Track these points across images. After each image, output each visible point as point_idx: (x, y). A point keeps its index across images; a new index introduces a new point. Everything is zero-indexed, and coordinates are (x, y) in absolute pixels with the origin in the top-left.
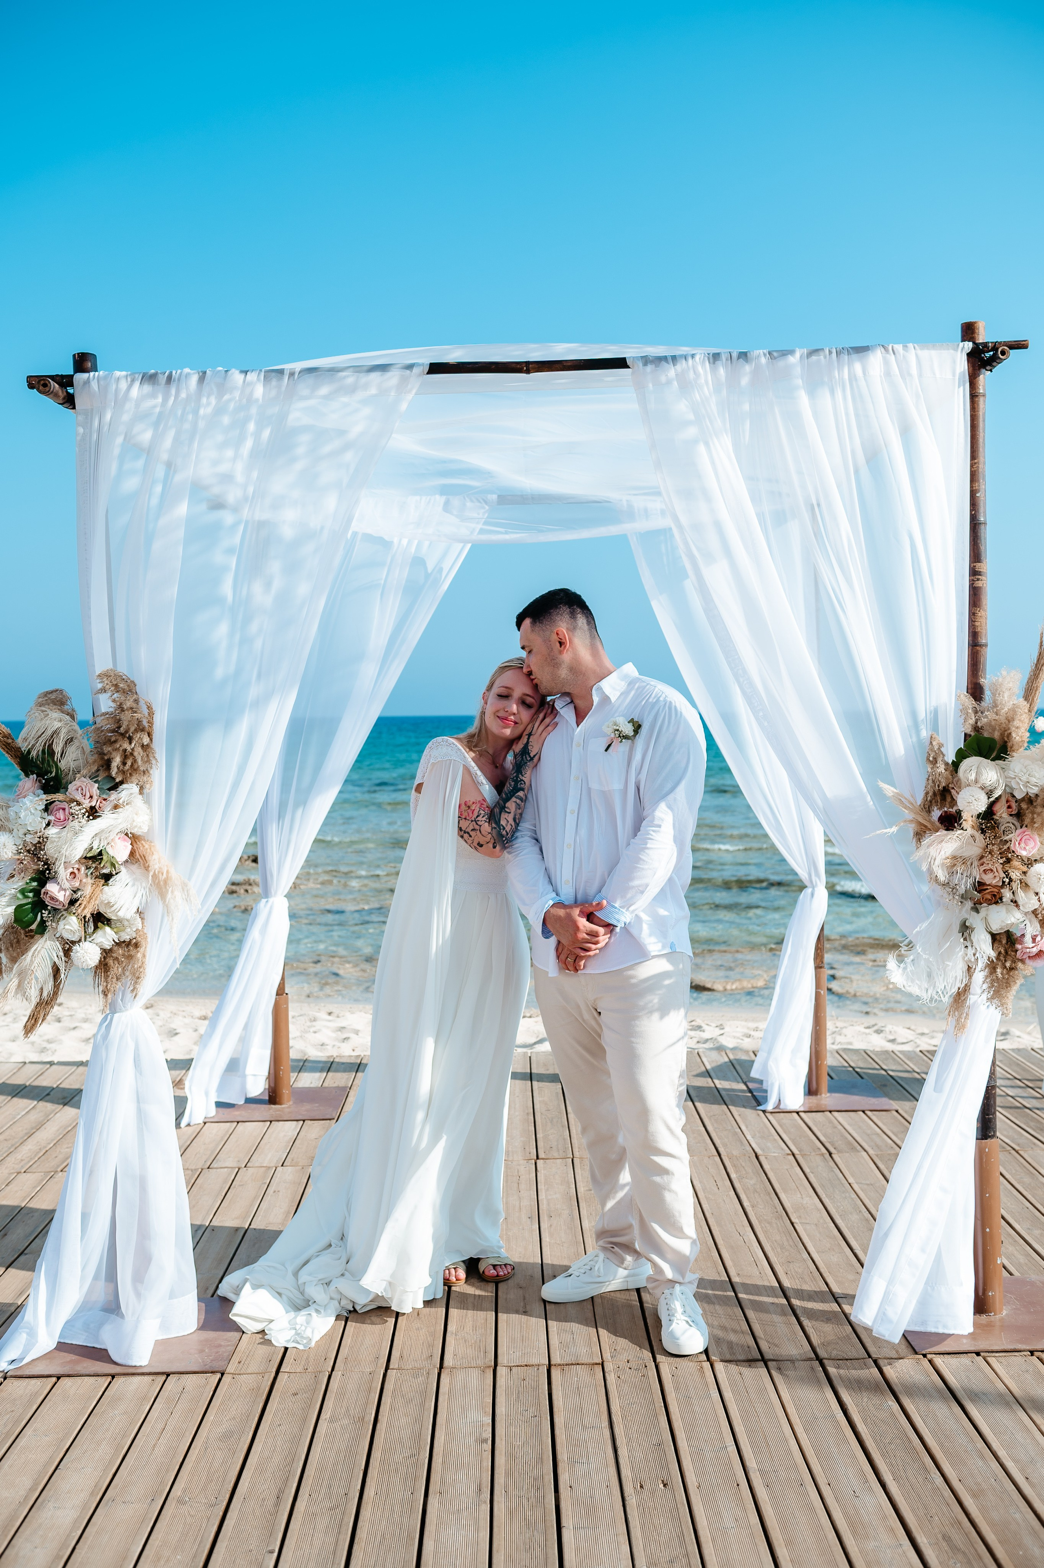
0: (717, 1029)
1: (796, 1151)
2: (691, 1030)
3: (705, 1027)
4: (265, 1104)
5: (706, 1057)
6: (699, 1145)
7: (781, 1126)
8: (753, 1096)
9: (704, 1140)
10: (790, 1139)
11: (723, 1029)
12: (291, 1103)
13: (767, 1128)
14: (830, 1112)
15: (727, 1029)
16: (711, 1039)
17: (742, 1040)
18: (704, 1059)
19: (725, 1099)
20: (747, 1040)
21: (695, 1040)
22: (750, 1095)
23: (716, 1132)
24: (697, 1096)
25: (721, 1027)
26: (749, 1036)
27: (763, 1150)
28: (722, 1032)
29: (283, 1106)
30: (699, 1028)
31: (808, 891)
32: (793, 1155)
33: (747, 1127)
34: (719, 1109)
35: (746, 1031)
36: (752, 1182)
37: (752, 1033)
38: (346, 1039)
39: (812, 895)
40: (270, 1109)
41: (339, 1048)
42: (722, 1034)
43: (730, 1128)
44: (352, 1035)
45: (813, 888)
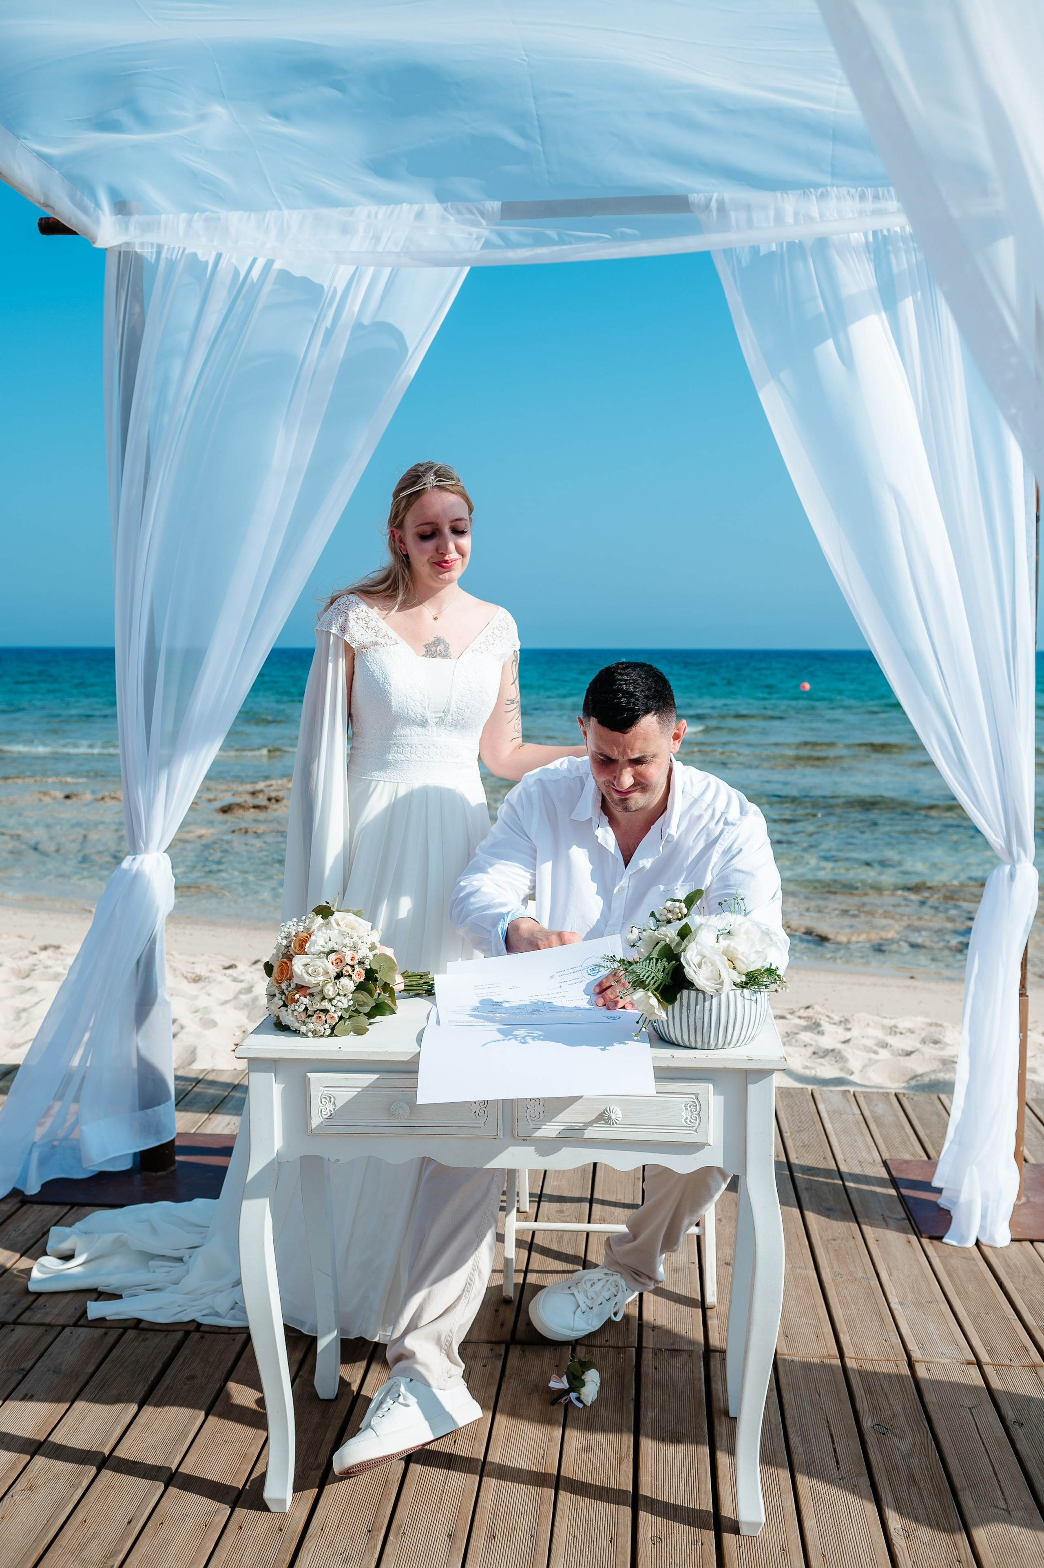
0: (840, 1030)
1: (985, 1357)
2: (806, 1029)
3: (826, 1026)
5: (824, 1102)
6: (804, 1320)
7: (950, 1275)
8: (902, 1198)
9: (815, 1306)
10: (969, 1313)
11: (849, 1029)
13: (925, 1277)
14: (1032, 1242)
15: (855, 1033)
16: (833, 1050)
17: (876, 1053)
18: (821, 1107)
19: (852, 1197)
20: (884, 1054)
21: (810, 1050)
22: (893, 1192)
23: (836, 1286)
24: (807, 1189)
25: (845, 1023)
26: (885, 1045)
27: (922, 1347)
28: (848, 1035)
30: (815, 1027)
32: (979, 1364)
33: (890, 1275)
34: (844, 1228)
35: (880, 1034)
36: (905, 1446)
37: (890, 1040)
39: (1012, 876)
42: (846, 1042)
43: (860, 1274)
45: (1013, 866)
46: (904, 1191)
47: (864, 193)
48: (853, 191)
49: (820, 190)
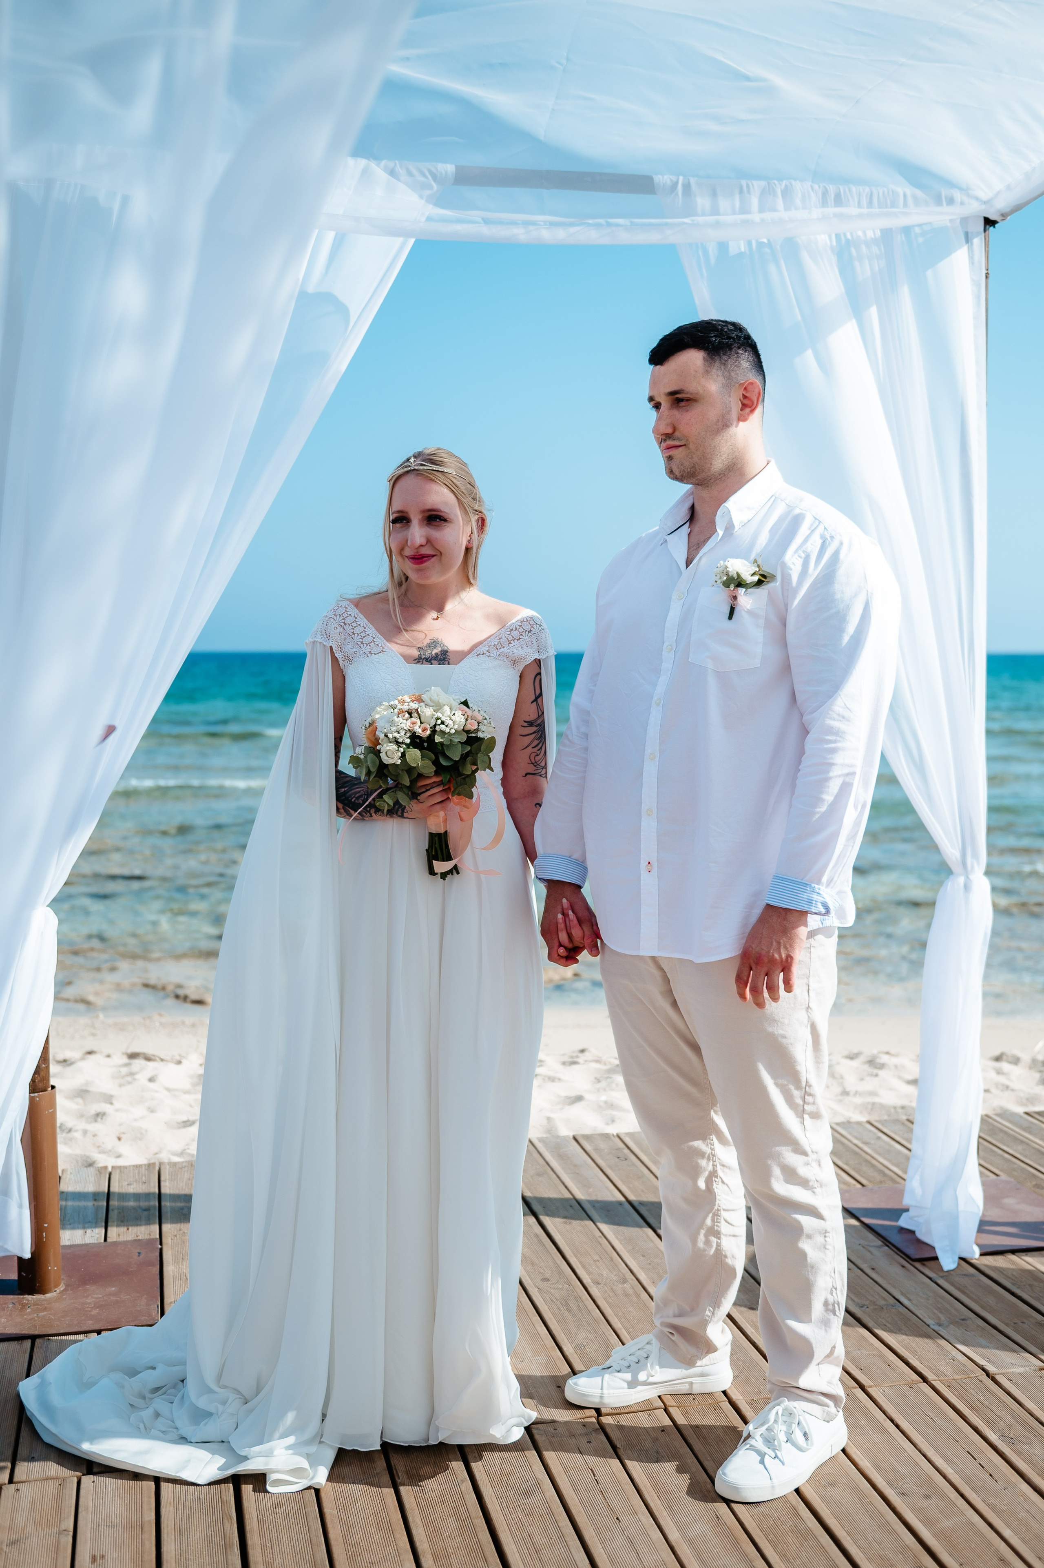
4: (13, 1293)
12: (62, 1287)
14: (1011, 1252)
22: (855, 1222)
29: (48, 1295)
31: (961, 880)
33: (910, 1300)
38: (99, 1116)
39: (967, 887)
40: (24, 1306)
41: (95, 1135)
44: (104, 1107)
45: (967, 877)
46: (867, 1221)
47: (826, 190)
48: (816, 187)
49: (784, 183)
